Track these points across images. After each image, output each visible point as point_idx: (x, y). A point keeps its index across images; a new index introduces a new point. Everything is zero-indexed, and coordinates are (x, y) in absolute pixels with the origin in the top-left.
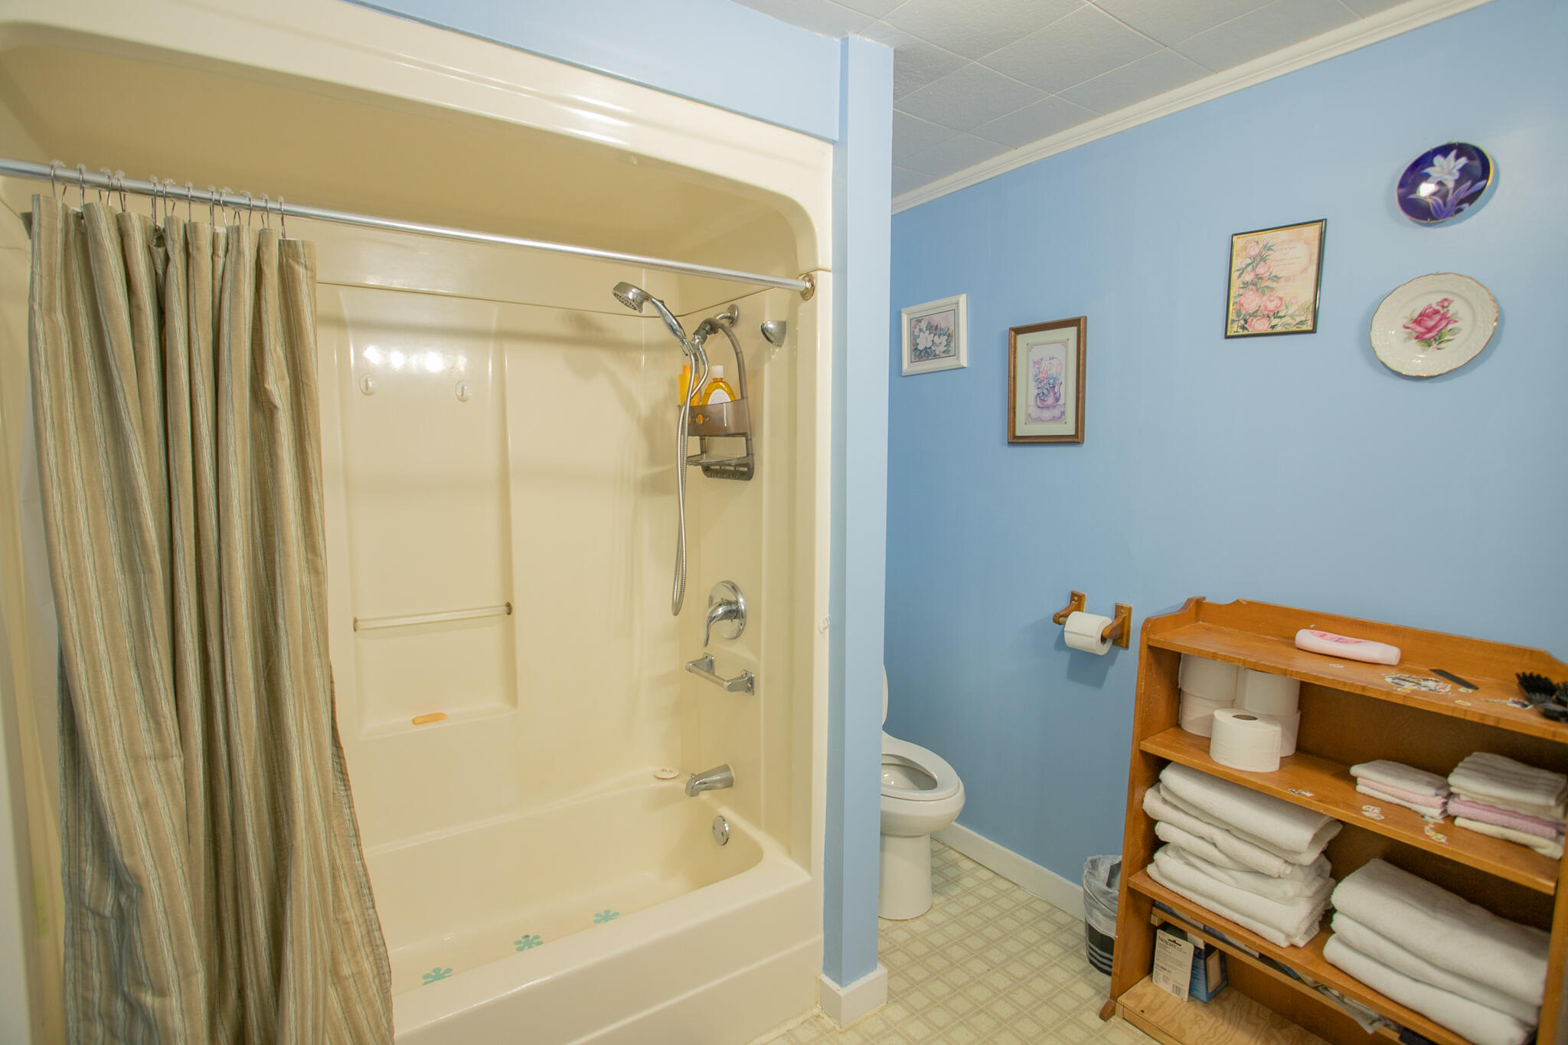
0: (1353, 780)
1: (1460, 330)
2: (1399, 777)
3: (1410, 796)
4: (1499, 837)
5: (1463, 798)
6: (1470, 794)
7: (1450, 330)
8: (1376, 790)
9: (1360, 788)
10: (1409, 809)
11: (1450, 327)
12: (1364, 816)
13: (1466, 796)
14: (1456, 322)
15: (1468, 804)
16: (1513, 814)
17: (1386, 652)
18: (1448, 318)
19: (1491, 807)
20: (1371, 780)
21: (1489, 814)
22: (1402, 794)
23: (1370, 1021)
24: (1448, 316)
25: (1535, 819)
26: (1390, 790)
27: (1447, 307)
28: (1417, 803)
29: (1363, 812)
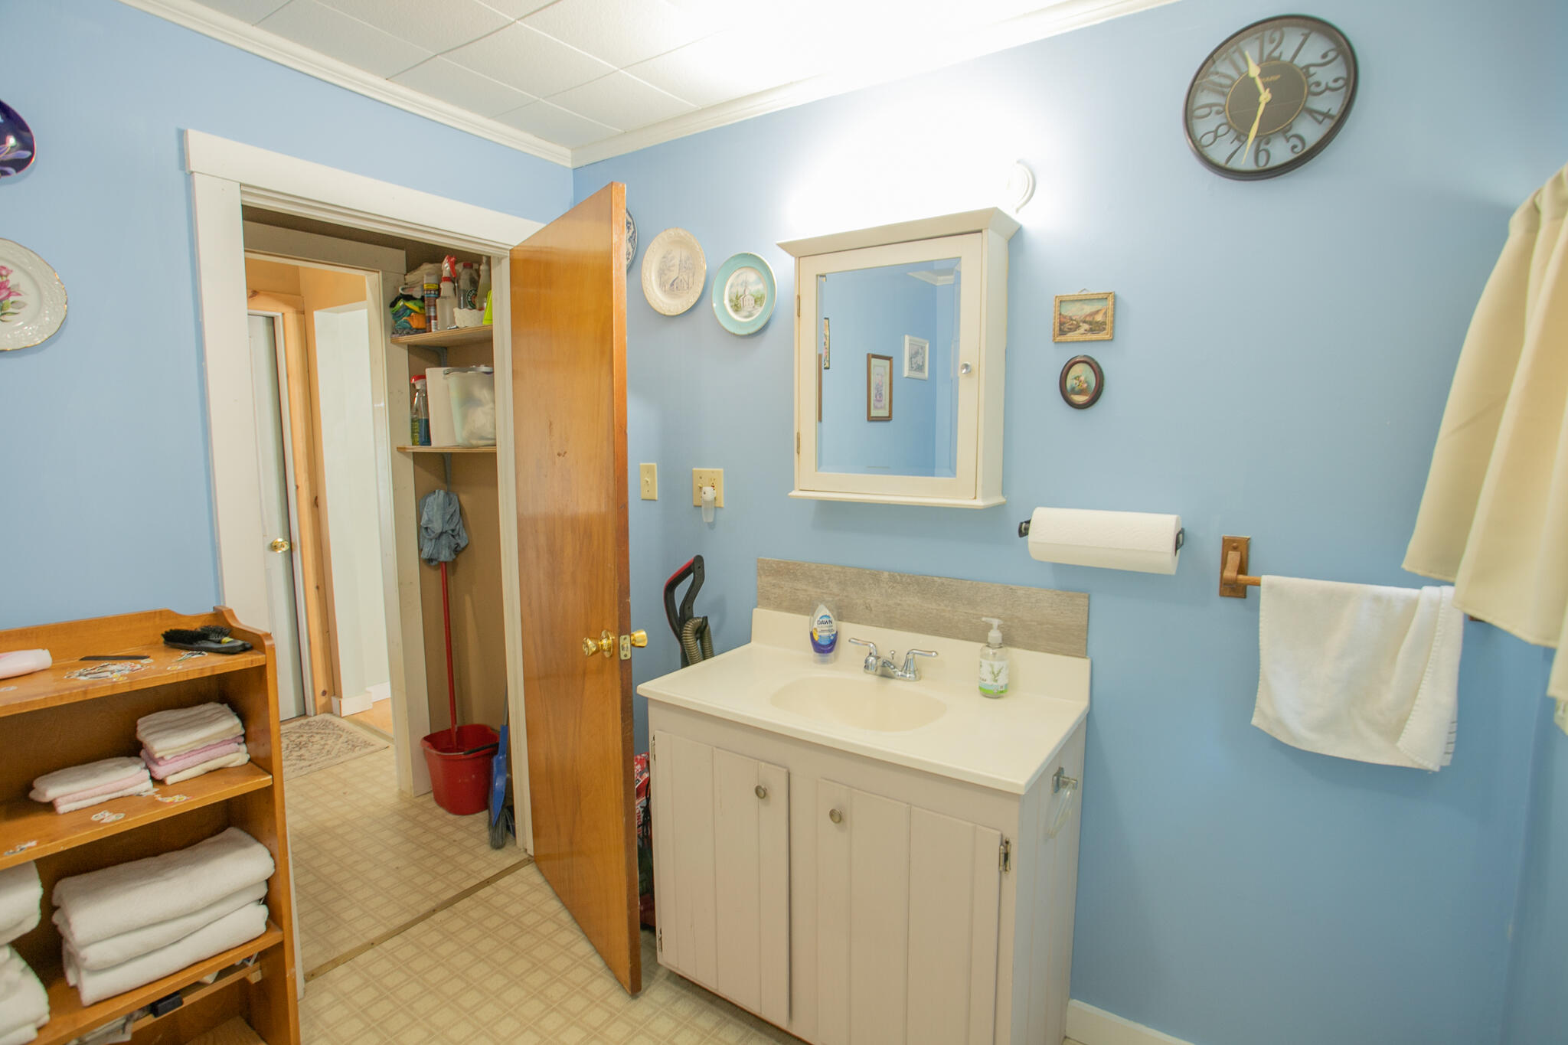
0: (50, 807)
1: (25, 305)
2: (94, 775)
3: (121, 784)
4: (203, 773)
5: (168, 758)
6: (170, 751)
7: (13, 303)
8: (80, 800)
9: (62, 808)
10: (122, 797)
11: (12, 299)
12: (106, 824)
13: (170, 754)
14: (18, 294)
15: (172, 760)
16: (210, 747)
17: (37, 658)
18: (9, 288)
19: (192, 752)
20: (75, 793)
21: (191, 759)
22: (111, 787)
23: (121, 1031)
24: (9, 286)
25: (224, 742)
26: (98, 791)
27: (6, 276)
28: (131, 786)
29: (102, 822)
